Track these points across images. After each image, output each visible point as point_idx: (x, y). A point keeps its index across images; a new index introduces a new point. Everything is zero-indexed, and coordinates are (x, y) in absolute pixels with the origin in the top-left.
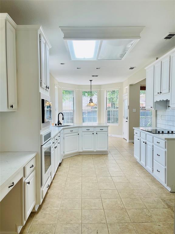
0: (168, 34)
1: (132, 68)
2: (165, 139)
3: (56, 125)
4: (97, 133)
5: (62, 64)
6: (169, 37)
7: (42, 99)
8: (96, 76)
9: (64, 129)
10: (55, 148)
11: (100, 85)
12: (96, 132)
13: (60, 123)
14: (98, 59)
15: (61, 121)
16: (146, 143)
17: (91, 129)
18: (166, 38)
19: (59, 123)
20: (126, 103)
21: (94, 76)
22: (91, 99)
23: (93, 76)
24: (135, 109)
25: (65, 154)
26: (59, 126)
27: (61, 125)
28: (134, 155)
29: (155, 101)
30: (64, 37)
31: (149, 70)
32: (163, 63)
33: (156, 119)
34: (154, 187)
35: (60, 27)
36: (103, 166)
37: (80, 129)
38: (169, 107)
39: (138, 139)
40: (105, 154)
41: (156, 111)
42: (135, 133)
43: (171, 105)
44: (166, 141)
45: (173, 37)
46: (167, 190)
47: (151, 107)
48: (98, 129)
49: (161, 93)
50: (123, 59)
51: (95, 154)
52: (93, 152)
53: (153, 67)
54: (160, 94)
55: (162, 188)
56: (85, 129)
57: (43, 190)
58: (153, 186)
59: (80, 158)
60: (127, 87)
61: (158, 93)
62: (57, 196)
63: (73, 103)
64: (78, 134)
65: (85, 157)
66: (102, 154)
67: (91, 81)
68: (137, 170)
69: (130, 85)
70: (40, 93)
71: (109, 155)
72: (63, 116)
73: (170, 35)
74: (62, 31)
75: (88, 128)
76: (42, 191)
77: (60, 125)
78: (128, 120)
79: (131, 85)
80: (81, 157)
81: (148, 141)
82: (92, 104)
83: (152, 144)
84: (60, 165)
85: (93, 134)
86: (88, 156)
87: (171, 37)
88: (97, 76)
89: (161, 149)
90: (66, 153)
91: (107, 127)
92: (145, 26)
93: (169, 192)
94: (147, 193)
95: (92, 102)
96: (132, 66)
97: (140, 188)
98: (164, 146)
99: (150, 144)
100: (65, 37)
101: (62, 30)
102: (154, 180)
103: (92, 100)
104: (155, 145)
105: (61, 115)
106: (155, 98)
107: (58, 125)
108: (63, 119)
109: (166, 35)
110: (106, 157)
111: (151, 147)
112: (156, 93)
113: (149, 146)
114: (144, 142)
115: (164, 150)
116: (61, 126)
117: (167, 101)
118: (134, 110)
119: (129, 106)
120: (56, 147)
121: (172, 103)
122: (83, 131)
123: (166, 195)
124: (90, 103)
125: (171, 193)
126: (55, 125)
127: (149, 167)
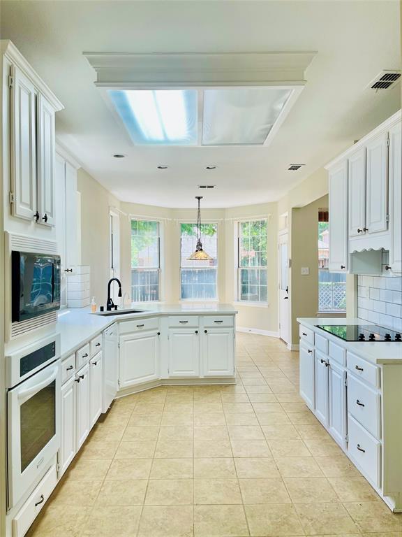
0: (382, 74)
1: (295, 168)
2: (379, 361)
3: (102, 309)
4: (206, 331)
5: (117, 156)
6: (386, 81)
7: (13, 252)
8: (208, 187)
9: (119, 321)
10: (78, 381)
11: (224, 209)
12: (205, 327)
13: (113, 306)
14: (204, 143)
15: (116, 300)
16: (327, 365)
17: (192, 321)
18: (377, 85)
19: (110, 305)
20: (285, 253)
21: (204, 187)
22: (199, 242)
23: (201, 187)
24: (308, 268)
25: (121, 386)
26: (109, 312)
27: (116, 309)
28: (299, 391)
29: (351, 251)
30: (98, 81)
31: (335, 169)
32: (370, 151)
33: (357, 296)
34: (350, 496)
35: (84, 53)
36: (216, 424)
37: (163, 319)
38: (387, 268)
39: (309, 351)
40: (226, 386)
41: (356, 277)
42: (301, 335)
43: (393, 263)
44: (382, 368)
45: (395, 82)
46: (385, 507)
47: (342, 267)
48: (210, 321)
49: (365, 230)
50: (267, 143)
51: (201, 386)
52: (197, 379)
53: (346, 162)
54: (364, 232)
55: (372, 497)
56: (175, 321)
57: (16, 519)
58: (345, 491)
59: (159, 398)
60: (286, 214)
61: (359, 231)
62: (68, 526)
63: (157, 251)
64: (159, 334)
65: (175, 392)
66: (219, 385)
67: (199, 198)
68: (306, 437)
69: (293, 208)
70: (5, 235)
71: (237, 387)
72: (120, 286)
73: (387, 77)
74: (90, 63)
75: (183, 319)
76: (13, 522)
77: (113, 309)
78: (289, 295)
79: (295, 210)
80: (164, 393)
81: (333, 359)
82: (200, 254)
83: (343, 369)
84: (102, 418)
85: (197, 332)
86: (184, 391)
87: (390, 84)
88: (212, 187)
89: (368, 389)
90: (125, 384)
91: (233, 315)
92: (316, 52)
93: (390, 513)
94: (329, 518)
95: (201, 250)
96: (296, 163)
97: (310, 500)
98: (375, 381)
99: (338, 369)
100: (100, 81)
101: (91, 61)
102: (350, 470)
103: (201, 245)
104: (352, 373)
105: (114, 284)
106: (350, 243)
107: (109, 309)
108: (120, 295)
109: (377, 78)
110: (229, 395)
111: (341, 377)
112: (353, 232)
113: (338, 375)
114: (322, 361)
115: (377, 393)
116: (116, 312)
117: (384, 253)
118: (305, 271)
119: (291, 261)
120: (83, 377)
121: (395, 259)
122: (171, 325)
123: (382, 524)
124: (197, 251)
125: (395, 517)
126: (100, 309)
127: (337, 433)
